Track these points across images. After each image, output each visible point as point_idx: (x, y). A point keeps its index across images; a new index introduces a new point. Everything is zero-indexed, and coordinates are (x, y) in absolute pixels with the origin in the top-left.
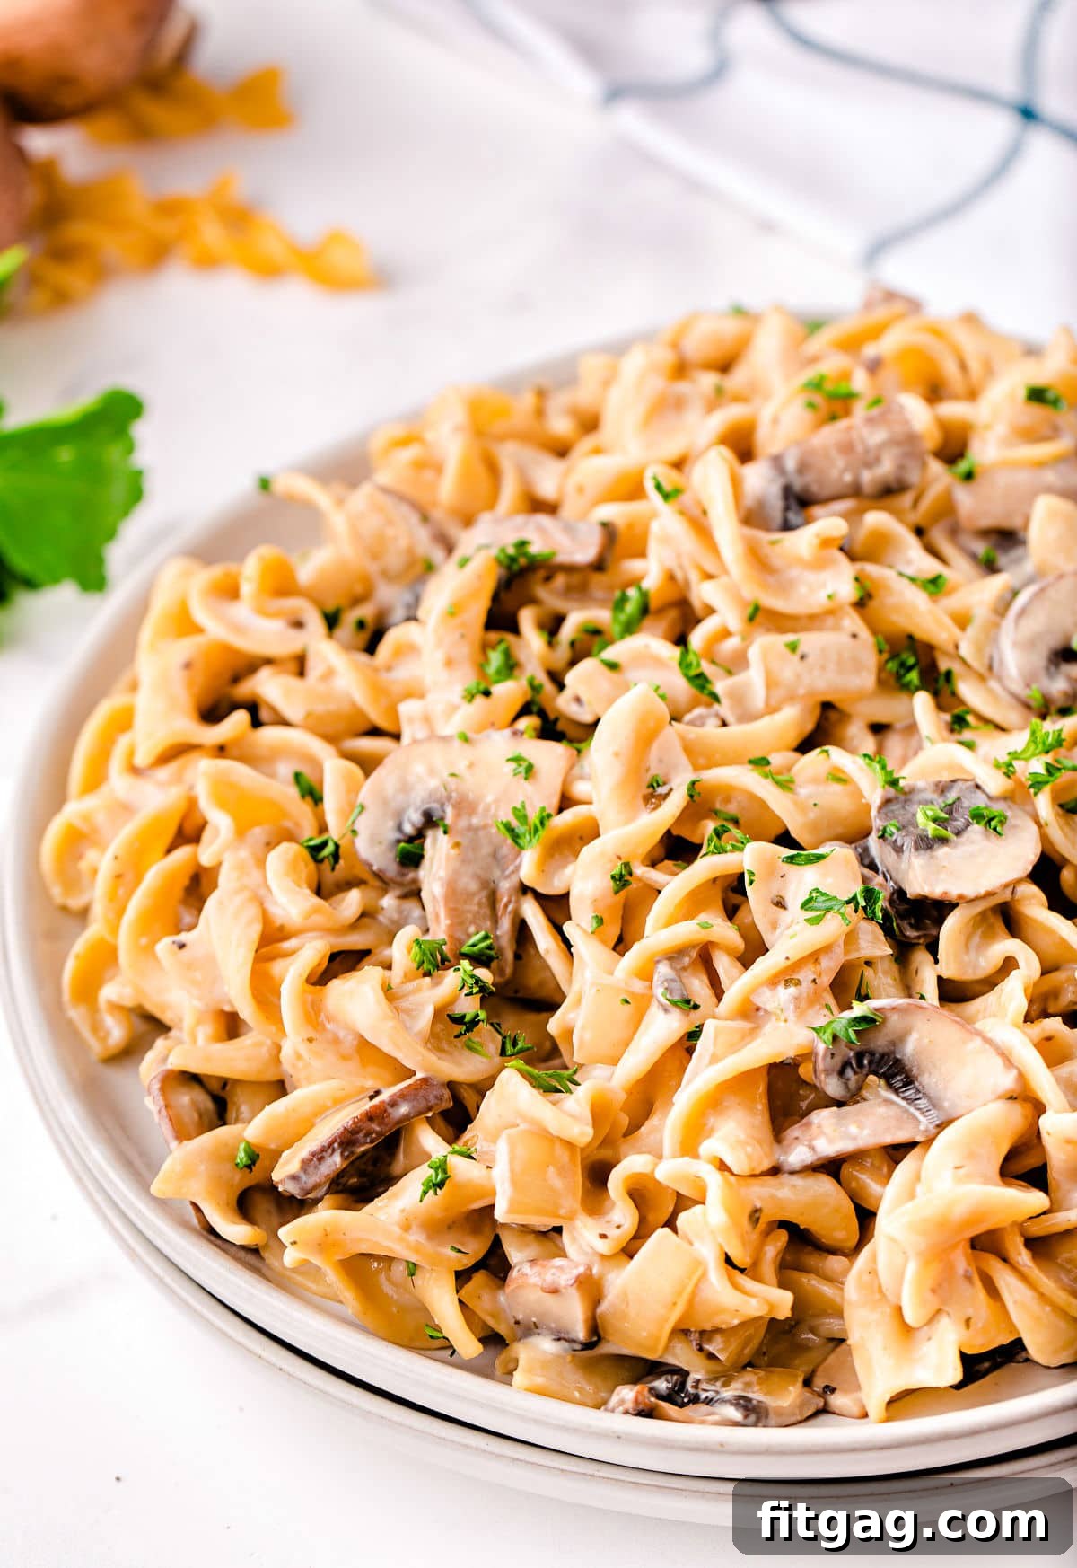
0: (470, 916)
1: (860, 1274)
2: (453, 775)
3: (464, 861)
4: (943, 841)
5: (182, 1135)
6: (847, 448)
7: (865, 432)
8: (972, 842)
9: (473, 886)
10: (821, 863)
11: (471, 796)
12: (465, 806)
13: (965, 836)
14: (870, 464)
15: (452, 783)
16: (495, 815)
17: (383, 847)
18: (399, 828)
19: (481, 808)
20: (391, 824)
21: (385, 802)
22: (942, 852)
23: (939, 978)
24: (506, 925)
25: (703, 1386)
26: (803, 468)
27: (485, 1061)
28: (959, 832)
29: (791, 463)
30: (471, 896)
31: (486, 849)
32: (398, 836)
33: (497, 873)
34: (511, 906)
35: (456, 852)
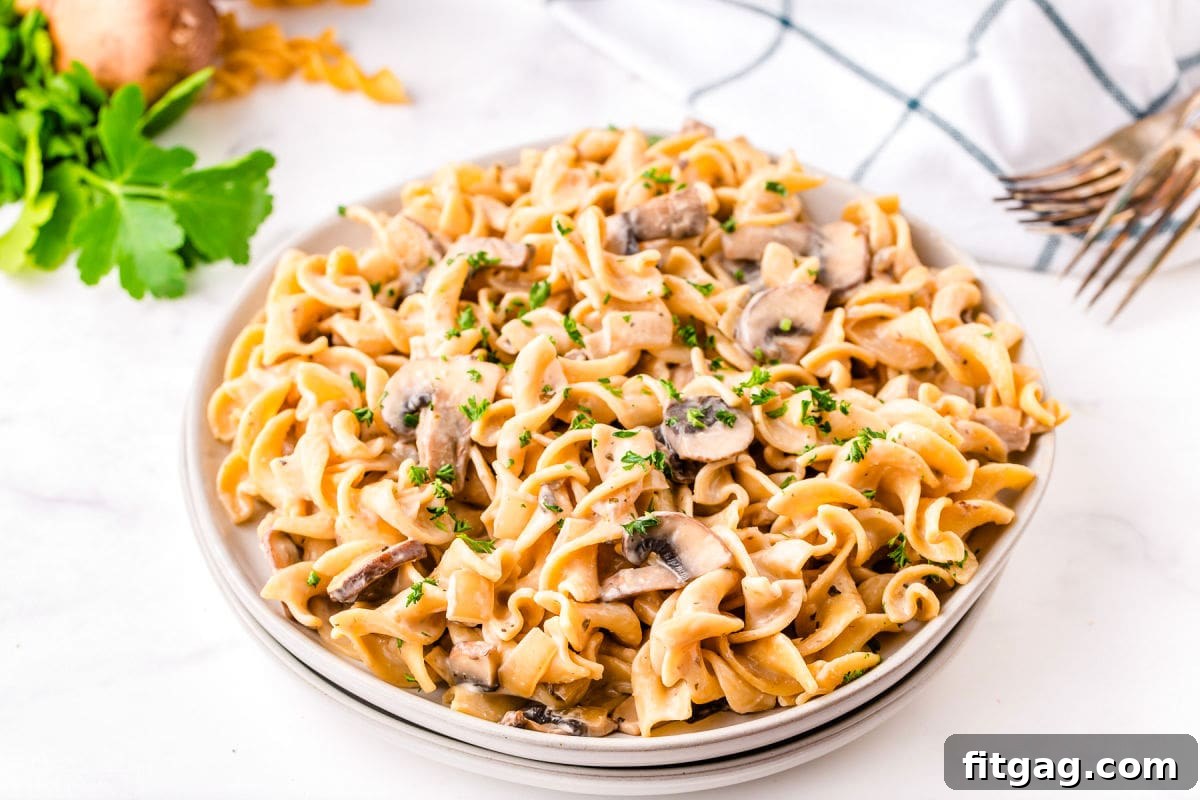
0: (442, 455)
1: (641, 658)
2: (438, 379)
3: (441, 426)
4: (701, 429)
5: (279, 566)
6: (665, 211)
7: (676, 203)
8: (716, 431)
9: (445, 440)
10: (634, 437)
11: (447, 391)
12: (443, 396)
13: (713, 427)
14: (677, 221)
15: (437, 383)
16: (459, 402)
17: (397, 416)
18: (406, 406)
19: (451, 397)
20: (402, 403)
21: (400, 391)
22: (700, 435)
23: (694, 503)
24: (461, 462)
25: (554, 713)
26: (639, 221)
27: (446, 534)
28: (710, 425)
29: (633, 218)
30: (443, 445)
31: (453, 420)
32: (406, 410)
33: (458, 433)
34: (465, 452)
35: (436, 420)
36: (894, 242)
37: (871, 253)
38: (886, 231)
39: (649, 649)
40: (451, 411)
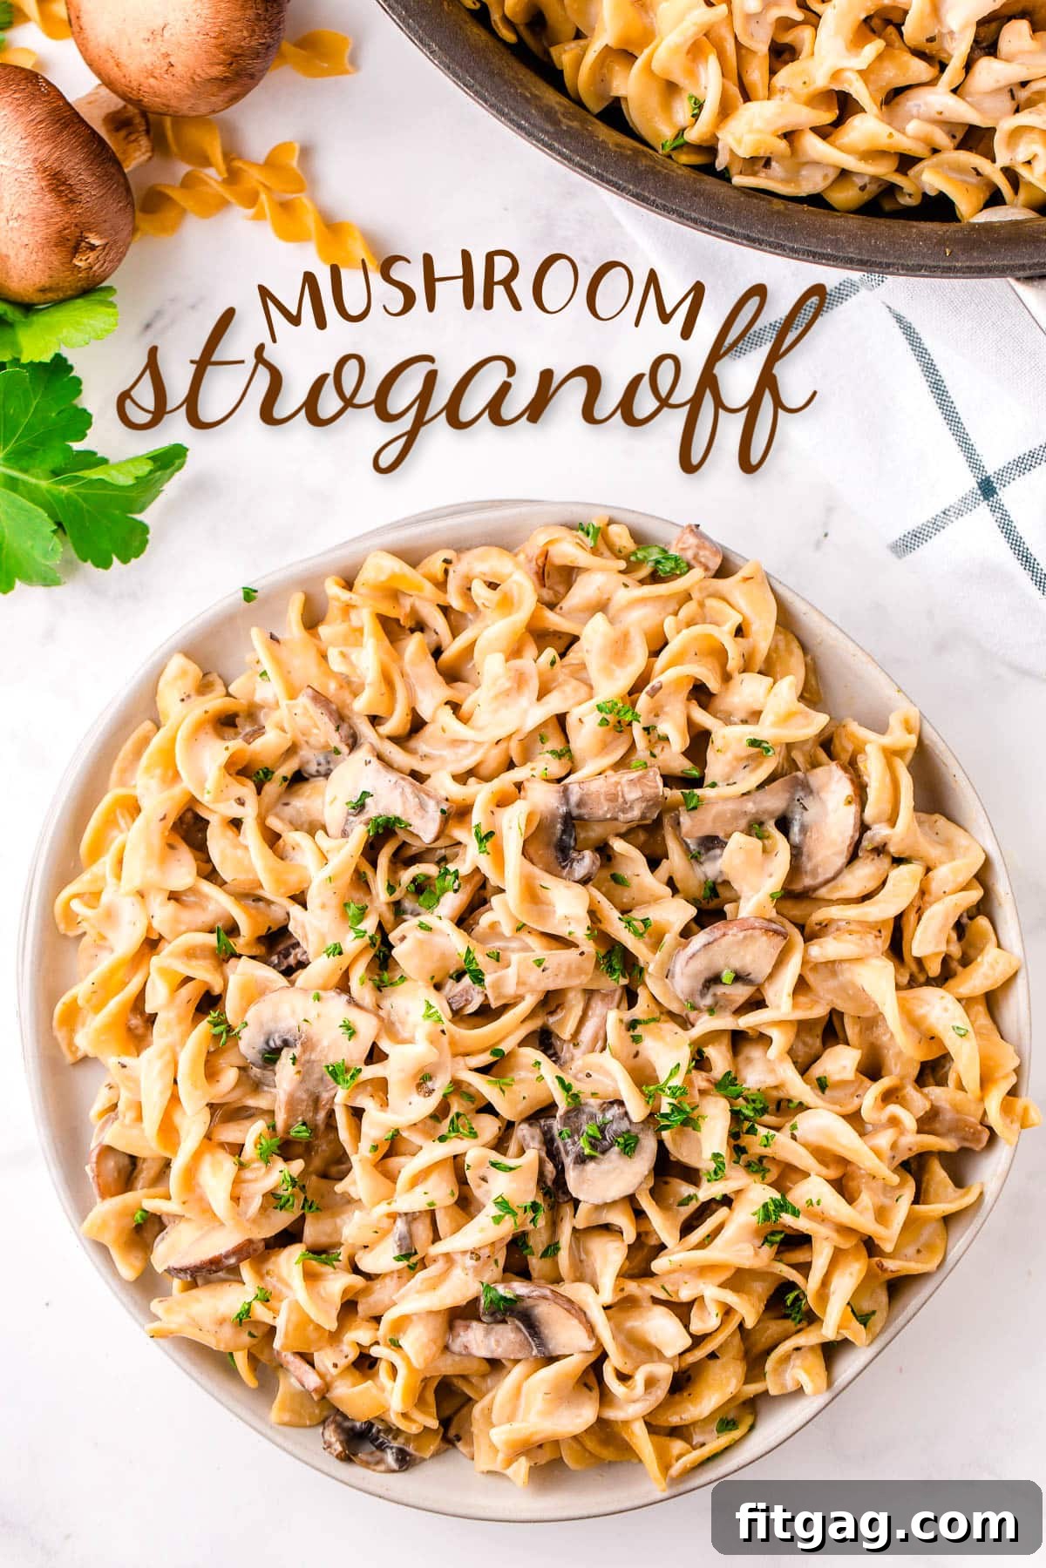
0: (299, 1112)
1: (483, 1410)
2: (306, 1021)
3: (302, 1081)
4: (592, 1158)
5: (105, 1193)
6: (612, 798)
7: (626, 789)
8: (610, 1162)
9: (305, 1096)
10: (513, 1172)
11: (314, 1040)
12: (308, 1045)
13: (608, 1154)
14: (624, 811)
15: (304, 1026)
16: (326, 1056)
17: (255, 1051)
18: (267, 1043)
19: (318, 1049)
20: (262, 1039)
21: (262, 1025)
22: (591, 1166)
23: (574, 1228)
24: (322, 1115)
25: (382, 1434)
26: (580, 804)
27: (291, 1214)
28: (604, 1152)
29: (574, 799)
30: (303, 1101)
31: (316, 1076)
32: (266, 1047)
33: (321, 1089)
34: (328, 1106)
35: (297, 1076)
36: (892, 822)
37: (864, 827)
38: (888, 808)
39: (494, 1398)
40: (315, 1064)
